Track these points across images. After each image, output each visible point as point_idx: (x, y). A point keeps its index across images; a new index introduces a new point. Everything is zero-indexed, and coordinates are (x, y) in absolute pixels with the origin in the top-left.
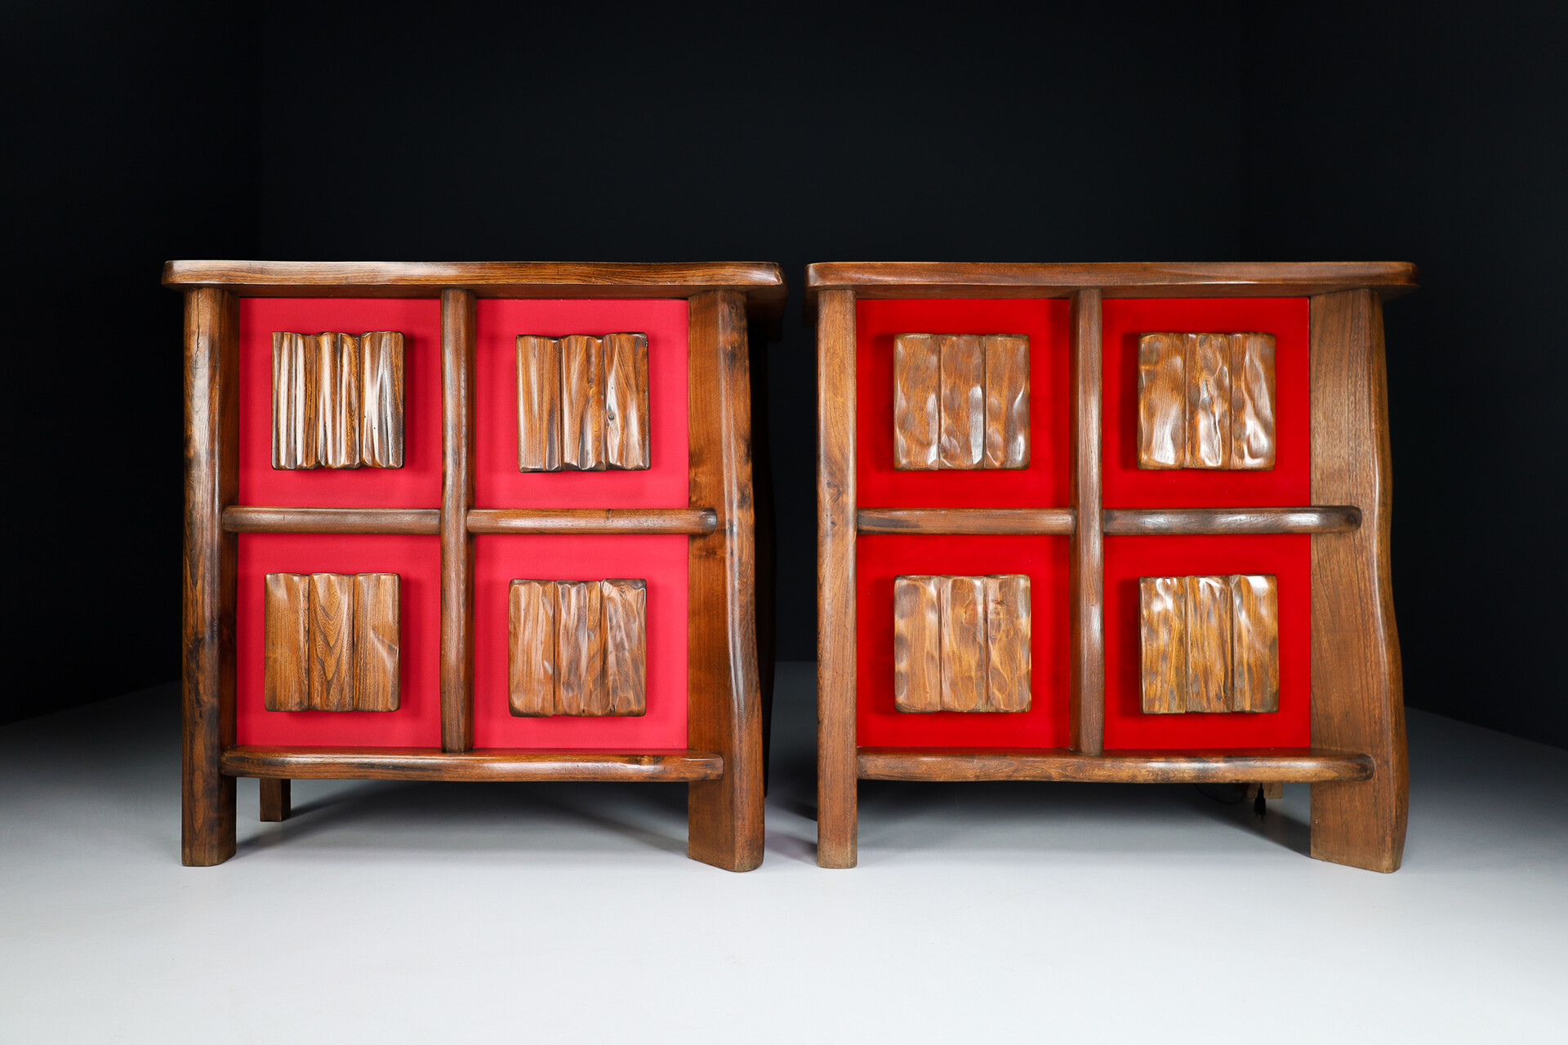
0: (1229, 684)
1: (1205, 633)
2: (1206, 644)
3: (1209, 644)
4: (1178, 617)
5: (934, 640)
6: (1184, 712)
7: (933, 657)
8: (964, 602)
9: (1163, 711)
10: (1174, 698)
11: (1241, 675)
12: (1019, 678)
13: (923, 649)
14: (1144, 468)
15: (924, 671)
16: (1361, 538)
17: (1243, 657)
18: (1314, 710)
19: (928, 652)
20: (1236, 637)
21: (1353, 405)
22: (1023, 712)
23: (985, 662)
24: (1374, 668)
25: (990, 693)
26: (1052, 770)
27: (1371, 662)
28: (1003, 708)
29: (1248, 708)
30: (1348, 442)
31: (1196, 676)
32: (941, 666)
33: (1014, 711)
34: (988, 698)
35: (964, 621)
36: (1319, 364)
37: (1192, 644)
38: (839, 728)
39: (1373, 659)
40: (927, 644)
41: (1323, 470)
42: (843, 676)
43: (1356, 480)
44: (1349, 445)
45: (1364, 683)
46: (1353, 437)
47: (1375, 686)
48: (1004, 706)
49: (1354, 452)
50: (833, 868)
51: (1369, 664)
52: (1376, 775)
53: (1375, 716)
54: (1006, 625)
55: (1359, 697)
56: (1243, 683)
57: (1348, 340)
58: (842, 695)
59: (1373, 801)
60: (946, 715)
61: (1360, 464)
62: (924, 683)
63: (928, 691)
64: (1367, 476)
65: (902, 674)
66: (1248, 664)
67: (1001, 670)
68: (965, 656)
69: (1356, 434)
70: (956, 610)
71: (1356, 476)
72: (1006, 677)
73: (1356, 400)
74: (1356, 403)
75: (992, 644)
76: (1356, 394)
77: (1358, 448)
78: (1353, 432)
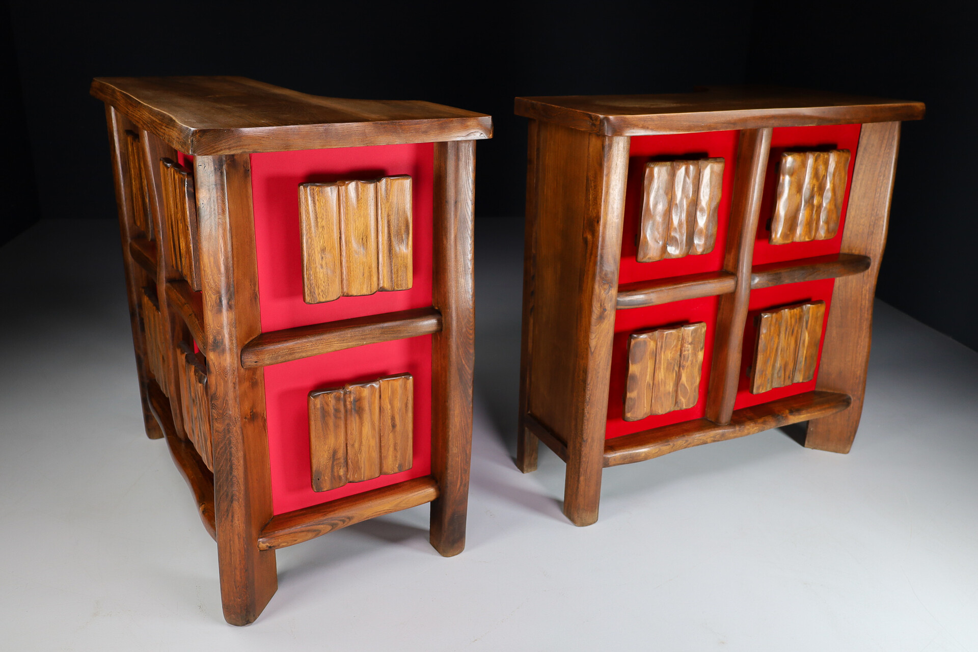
0: (795, 368)
1: (788, 343)
3: (789, 349)
5: (651, 375)
6: (772, 390)
7: (650, 385)
8: (670, 345)
9: (762, 391)
10: (769, 383)
11: (801, 362)
12: (694, 387)
13: (645, 381)
14: (773, 245)
15: (644, 394)
16: (868, 275)
17: (804, 353)
19: (648, 382)
20: (802, 342)
22: (693, 408)
23: (677, 382)
25: (678, 400)
29: (801, 381)
31: (781, 367)
32: (653, 389)
33: (688, 408)
34: (676, 402)
35: (669, 359)
40: (647, 377)
41: (851, 231)
43: (872, 241)
44: (871, 218)
46: (875, 214)
47: (861, 359)
48: (684, 406)
49: (873, 223)
50: (586, 526)
51: (859, 347)
52: (852, 405)
54: (692, 357)
55: (849, 364)
56: (801, 366)
57: (883, 151)
59: (847, 419)
60: (653, 418)
62: (644, 402)
63: (646, 406)
65: (630, 400)
66: (805, 357)
67: (686, 385)
68: (668, 382)
69: (877, 212)
70: (666, 352)
71: (872, 238)
72: (688, 388)
73: (880, 191)
74: (880, 194)
75: (683, 369)
76: (881, 187)
77: (876, 222)
78: (875, 211)
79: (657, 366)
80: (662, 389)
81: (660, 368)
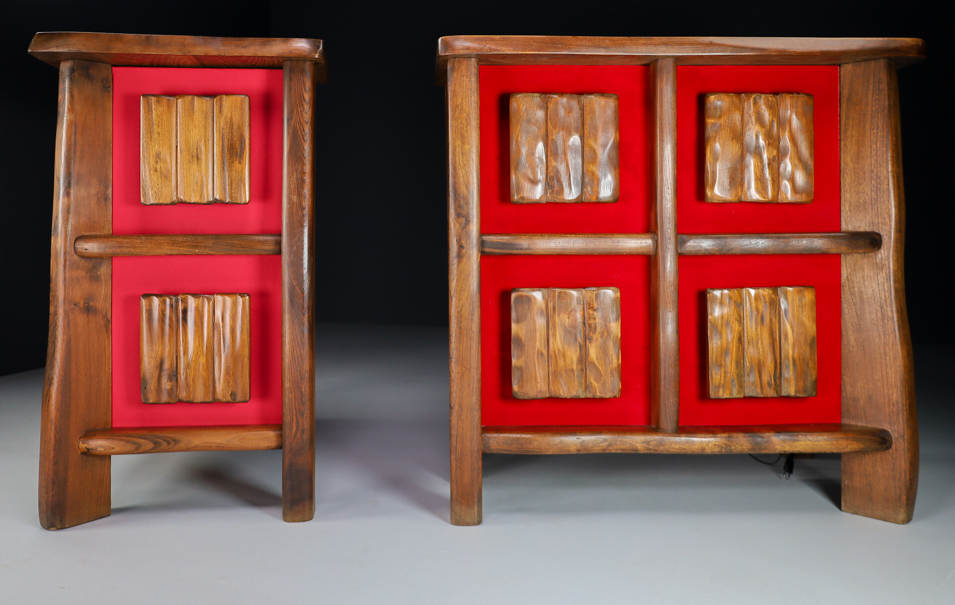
0: (778, 374)
1: (759, 333)
2: (760, 342)
3: (762, 342)
4: (738, 321)
5: (543, 341)
6: (742, 397)
7: (542, 354)
8: (567, 309)
9: (726, 396)
10: (734, 385)
11: (787, 367)
12: (612, 370)
13: (534, 347)
14: (710, 201)
15: (535, 365)
16: (882, 258)
17: (789, 353)
18: (844, 394)
19: (538, 350)
20: (782, 337)
21: (875, 152)
22: (615, 398)
23: (583, 359)
24: (892, 361)
25: (588, 383)
26: (638, 444)
27: (890, 356)
28: (599, 395)
29: (792, 393)
30: (871, 181)
31: (752, 367)
32: (548, 361)
33: (608, 397)
34: (587, 386)
35: (567, 325)
36: (847, 118)
37: (748, 342)
38: (467, 412)
39: (891, 354)
40: (538, 343)
41: (850, 203)
42: (470, 370)
43: (878, 211)
44: (871, 183)
45: (884, 373)
46: (875, 177)
47: (893, 376)
48: (600, 393)
49: (875, 189)
50: (463, 525)
51: (888, 358)
52: (894, 446)
53: (893, 399)
54: (600, 328)
55: (880, 384)
56: (789, 373)
57: (870, 99)
58: (469, 385)
59: (892, 467)
60: (553, 400)
61: (880, 198)
62: (536, 375)
63: (539, 381)
64: (886, 208)
65: (517, 368)
66: (793, 358)
67: (597, 364)
68: (568, 353)
69: (877, 175)
70: (561, 316)
71: (877, 208)
72: (601, 369)
73: (877, 147)
74: (877, 150)
75: (590, 342)
76: (877, 143)
77: (879, 186)
78: (875, 173)
79: (551, 333)
80: (561, 362)
81: (554, 335)
